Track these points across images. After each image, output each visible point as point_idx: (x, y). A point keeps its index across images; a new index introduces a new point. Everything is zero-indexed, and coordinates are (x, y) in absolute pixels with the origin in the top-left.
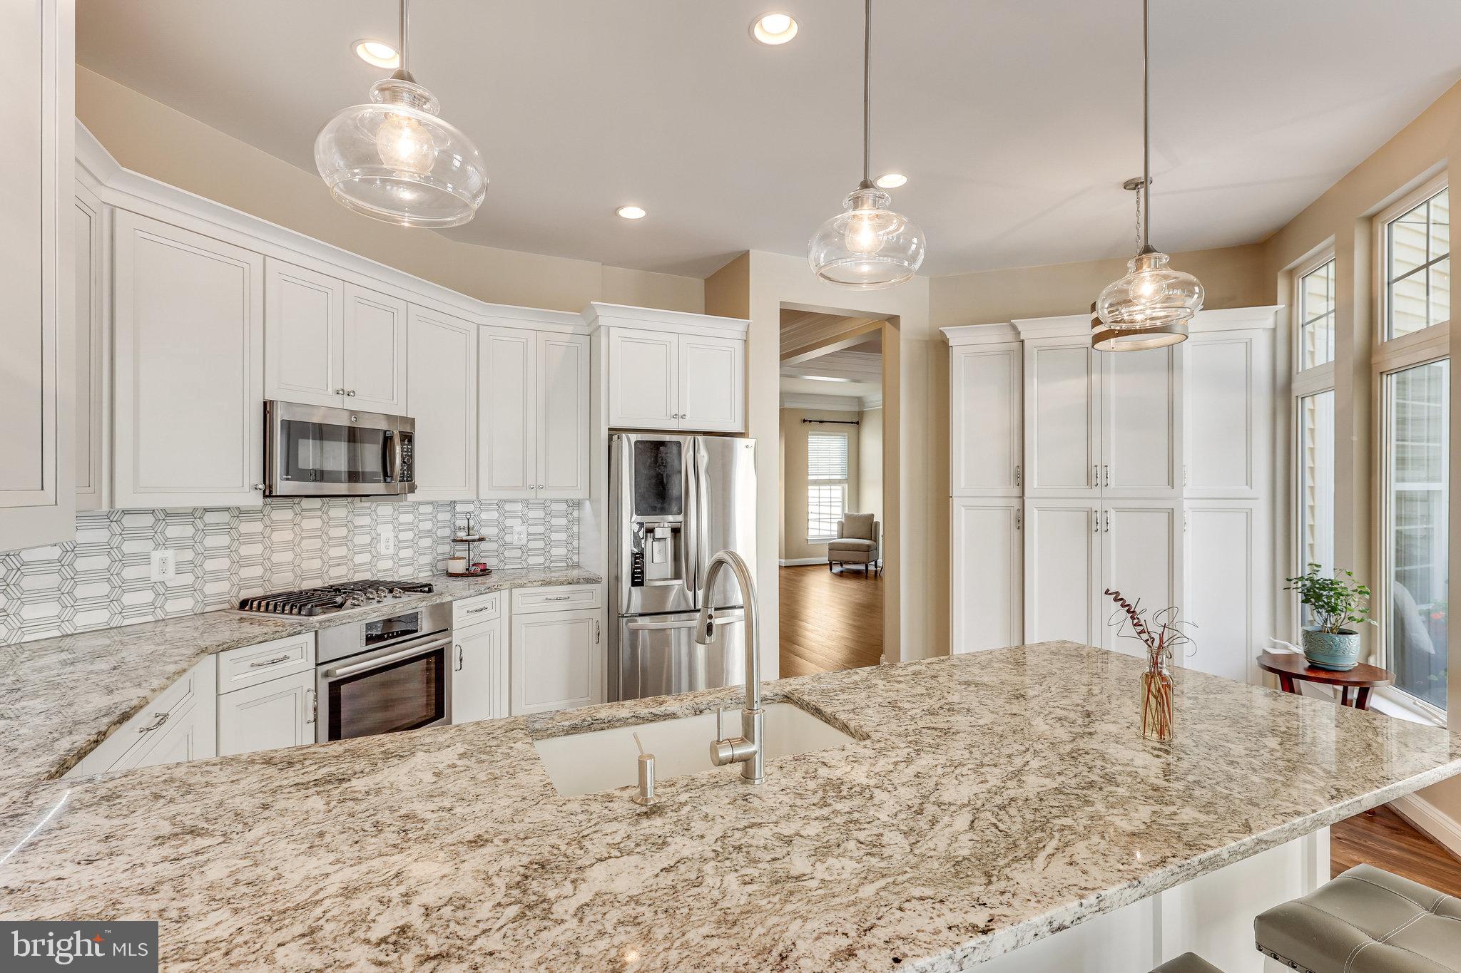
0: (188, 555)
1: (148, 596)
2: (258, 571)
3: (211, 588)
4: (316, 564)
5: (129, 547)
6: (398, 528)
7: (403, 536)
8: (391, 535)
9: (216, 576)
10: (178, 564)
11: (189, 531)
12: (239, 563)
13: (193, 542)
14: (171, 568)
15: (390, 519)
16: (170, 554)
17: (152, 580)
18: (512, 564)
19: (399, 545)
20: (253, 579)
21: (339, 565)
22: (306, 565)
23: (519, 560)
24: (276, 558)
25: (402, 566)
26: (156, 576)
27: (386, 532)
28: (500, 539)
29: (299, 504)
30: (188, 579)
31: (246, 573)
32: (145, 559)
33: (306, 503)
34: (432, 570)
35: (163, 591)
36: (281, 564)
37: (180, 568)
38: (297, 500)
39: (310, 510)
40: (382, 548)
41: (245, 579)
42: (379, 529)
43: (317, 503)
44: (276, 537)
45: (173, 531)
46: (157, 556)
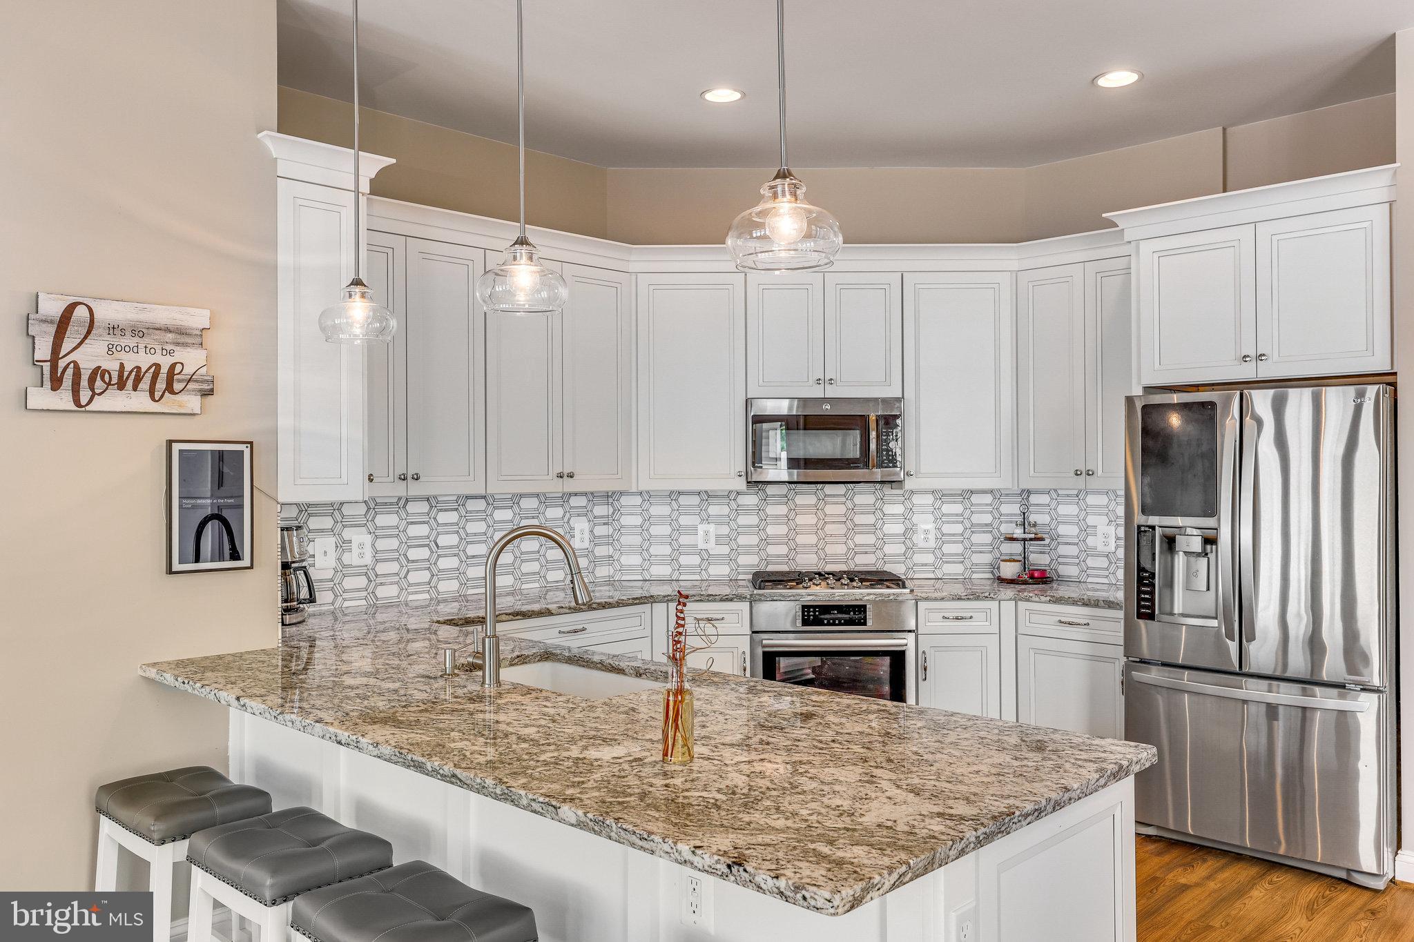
0: (725, 530)
1: (696, 560)
2: (783, 550)
3: (743, 560)
4: (841, 549)
5: (684, 520)
6: (940, 519)
7: (947, 529)
8: (931, 526)
9: (748, 550)
10: (718, 537)
11: (726, 510)
12: (766, 541)
13: (728, 520)
14: (713, 540)
15: (932, 509)
16: (712, 528)
17: (699, 548)
18: (1098, 576)
19: (942, 538)
20: (778, 556)
21: (866, 553)
22: (830, 549)
23: (1106, 573)
24: (800, 539)
25: (947, 562)
26: (701, 545)
27: (925, 523)
28: (1080, 541)
29: (822, 489)
30: (725, 550)
31: (772, 550)
32: (693, 530)
33: (829, 489)
34: (992, 572)
35: (707, 558)
36: (804, 546)
37: (719, 540)
38: (819, 486)
39: (834, 496)
40: (919, 539)
41: (772, 556)
42: (915, 519)
43: (841, 489)
44: (800, 520)
45: (713, 510)
46: (702, 528)
